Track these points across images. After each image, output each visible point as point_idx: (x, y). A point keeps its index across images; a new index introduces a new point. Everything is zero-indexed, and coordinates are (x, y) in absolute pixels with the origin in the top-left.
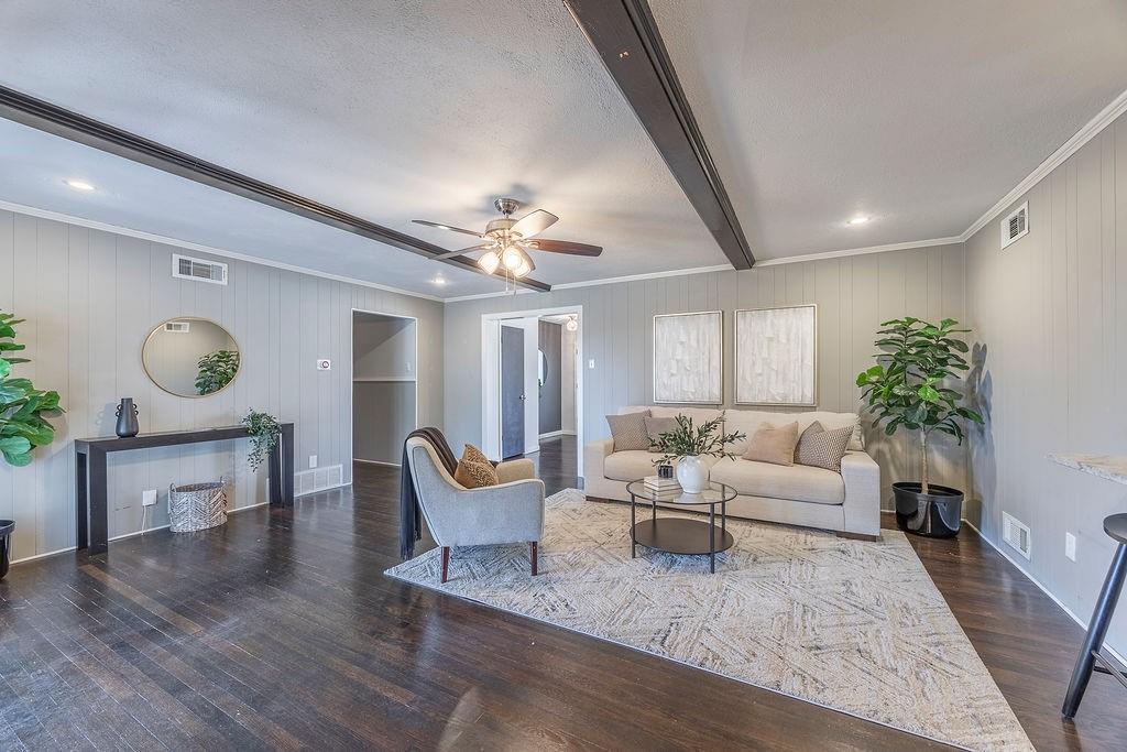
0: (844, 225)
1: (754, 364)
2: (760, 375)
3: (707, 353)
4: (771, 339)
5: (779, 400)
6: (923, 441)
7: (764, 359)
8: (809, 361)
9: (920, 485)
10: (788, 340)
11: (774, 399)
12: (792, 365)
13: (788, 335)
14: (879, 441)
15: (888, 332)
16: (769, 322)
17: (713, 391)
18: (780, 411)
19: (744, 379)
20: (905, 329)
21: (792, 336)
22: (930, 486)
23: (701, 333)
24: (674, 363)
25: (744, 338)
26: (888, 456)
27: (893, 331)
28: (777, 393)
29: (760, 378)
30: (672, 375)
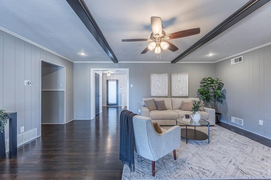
0: (207, 56)
1: (176, 86)
2: (177, 89)
3: (165, 84)
4: (179, 81)
5: (181, 95)
7: (178, 85)
8: (187, 86)
10: (183, 81)
11: (180, 95)
12: (184, 87)
13: (183, 80)
16: (179, 77)
17: (166, 93)
19: (173, 90)
21: (184, 81)
23: (163, 78)
24: (156, 86)
25: (173, 80)
28: (180, 94)
29: (177, 90)
30: (156, 89)
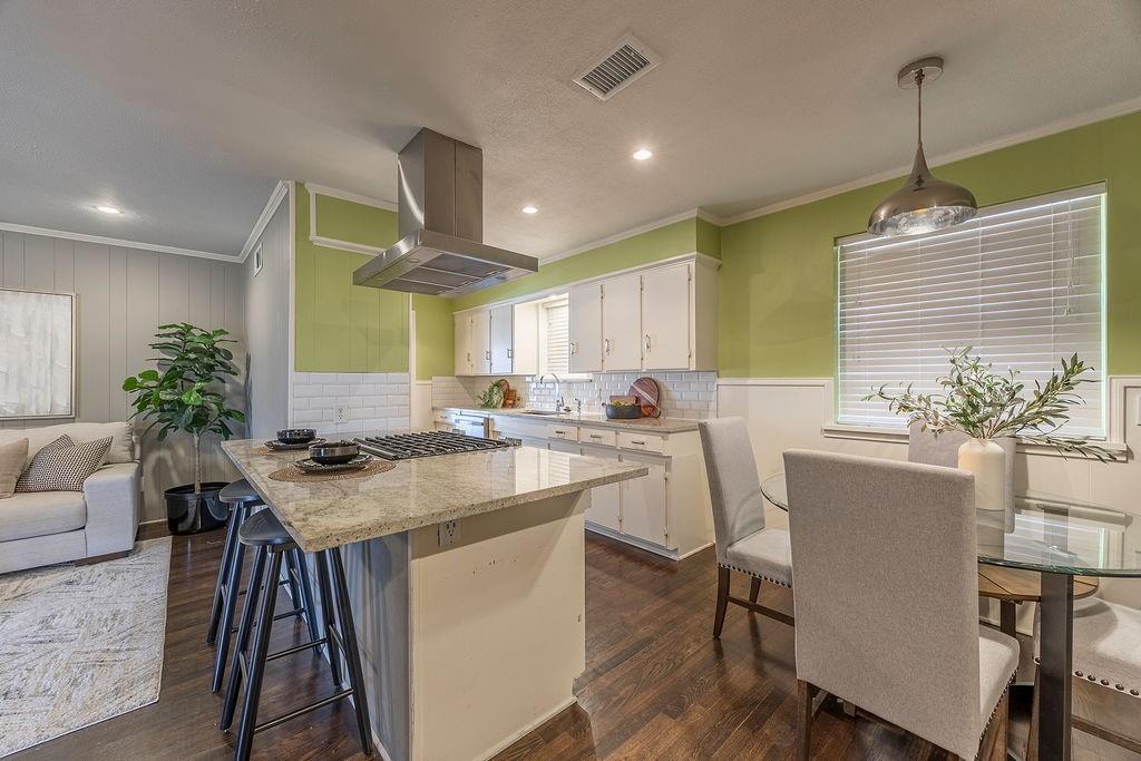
6: (196, 443)
8: (64, 361)
9: (192, 486)
12: (35, 367)
14: (159, 448)
15: (168, 335)
18: (10, 427)
20: (183, 334)
22: (202, 485)
26: (170, 463)
27: (174, 334)
